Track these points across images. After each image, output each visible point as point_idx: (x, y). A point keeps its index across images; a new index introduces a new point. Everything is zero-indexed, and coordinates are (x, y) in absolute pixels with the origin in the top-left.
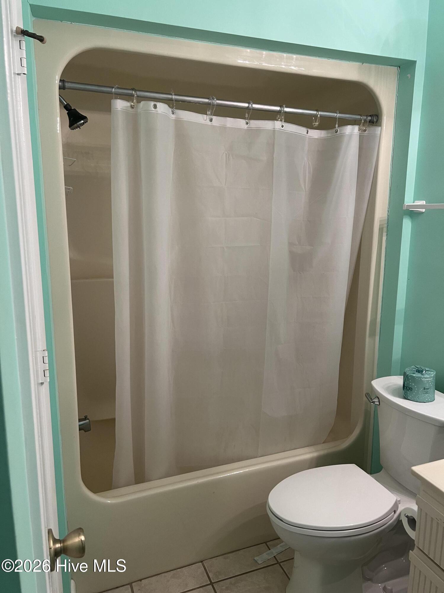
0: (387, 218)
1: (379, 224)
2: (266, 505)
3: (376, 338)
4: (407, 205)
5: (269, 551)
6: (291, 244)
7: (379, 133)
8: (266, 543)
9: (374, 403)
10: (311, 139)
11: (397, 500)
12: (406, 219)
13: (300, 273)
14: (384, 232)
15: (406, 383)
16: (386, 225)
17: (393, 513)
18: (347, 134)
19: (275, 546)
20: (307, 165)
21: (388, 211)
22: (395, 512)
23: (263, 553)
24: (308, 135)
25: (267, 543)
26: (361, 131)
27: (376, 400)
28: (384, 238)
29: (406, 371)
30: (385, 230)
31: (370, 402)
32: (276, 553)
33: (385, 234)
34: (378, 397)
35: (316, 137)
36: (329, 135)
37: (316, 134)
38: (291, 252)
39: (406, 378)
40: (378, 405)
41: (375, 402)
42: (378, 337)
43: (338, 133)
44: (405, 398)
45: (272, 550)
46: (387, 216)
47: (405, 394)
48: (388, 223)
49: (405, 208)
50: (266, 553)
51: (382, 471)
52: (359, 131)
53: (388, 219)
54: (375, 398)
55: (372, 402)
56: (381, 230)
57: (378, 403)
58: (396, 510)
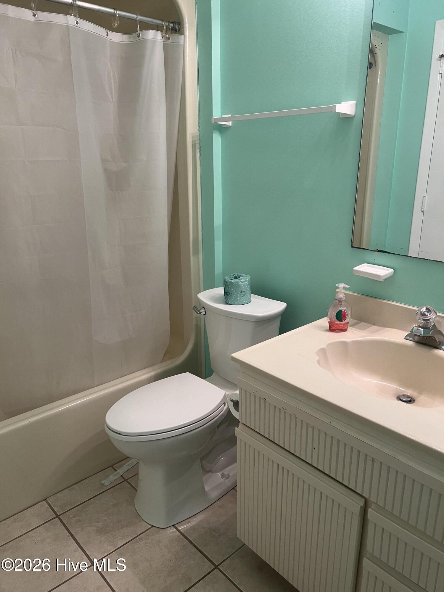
0: (198, 134)
1: (191, 140)
2: (104, 425)
3: (200, 255)
4: (215, 118)
5: (116, 473)
6: (104, 161)
7: (182, 42)
8: (112, 466)
9: (201, 314)
10: (112, 43)
11: (225, 393)
12: (217, 134)
13: (119, 193)
14: (197, 148)
15: (226, 289)
16: (198, 142)
17: (223, 405)
18: (150, 39)
19: (121, 467)
20: (112, 72)
21: (199, 127)
22: (224, 404)
23: (110, 475)
24: (108, 37)
25: (114, 466)
26: (165, 40)
27: (203, 310)
28: (198, 155)
29: (226, 279)
30: (198, 146)
31: (197, 313)
32: (123, 472)
33: (198, 151)
34: (204, 308)
35: (117, 41)
36: (132, 40)
37: (116, 37)
38: (106, 170)
39: (226, 285)
40: (204, 315)
41: (202, 312)
42: (202, 255)
43: (140, 37)
44: (227, 303)
45: (118, 471)
46: (198, 132)
47: (226, 300)
48: (200, 138)
49: (213, 121)
50: (112, 475)
51: (213, 375)
52: (162, 38)
53: (200, 135)
54: (202, 309)
55: (199, 313)
56: (194, 146)
57: (204, 313)
58: (225, 402)
